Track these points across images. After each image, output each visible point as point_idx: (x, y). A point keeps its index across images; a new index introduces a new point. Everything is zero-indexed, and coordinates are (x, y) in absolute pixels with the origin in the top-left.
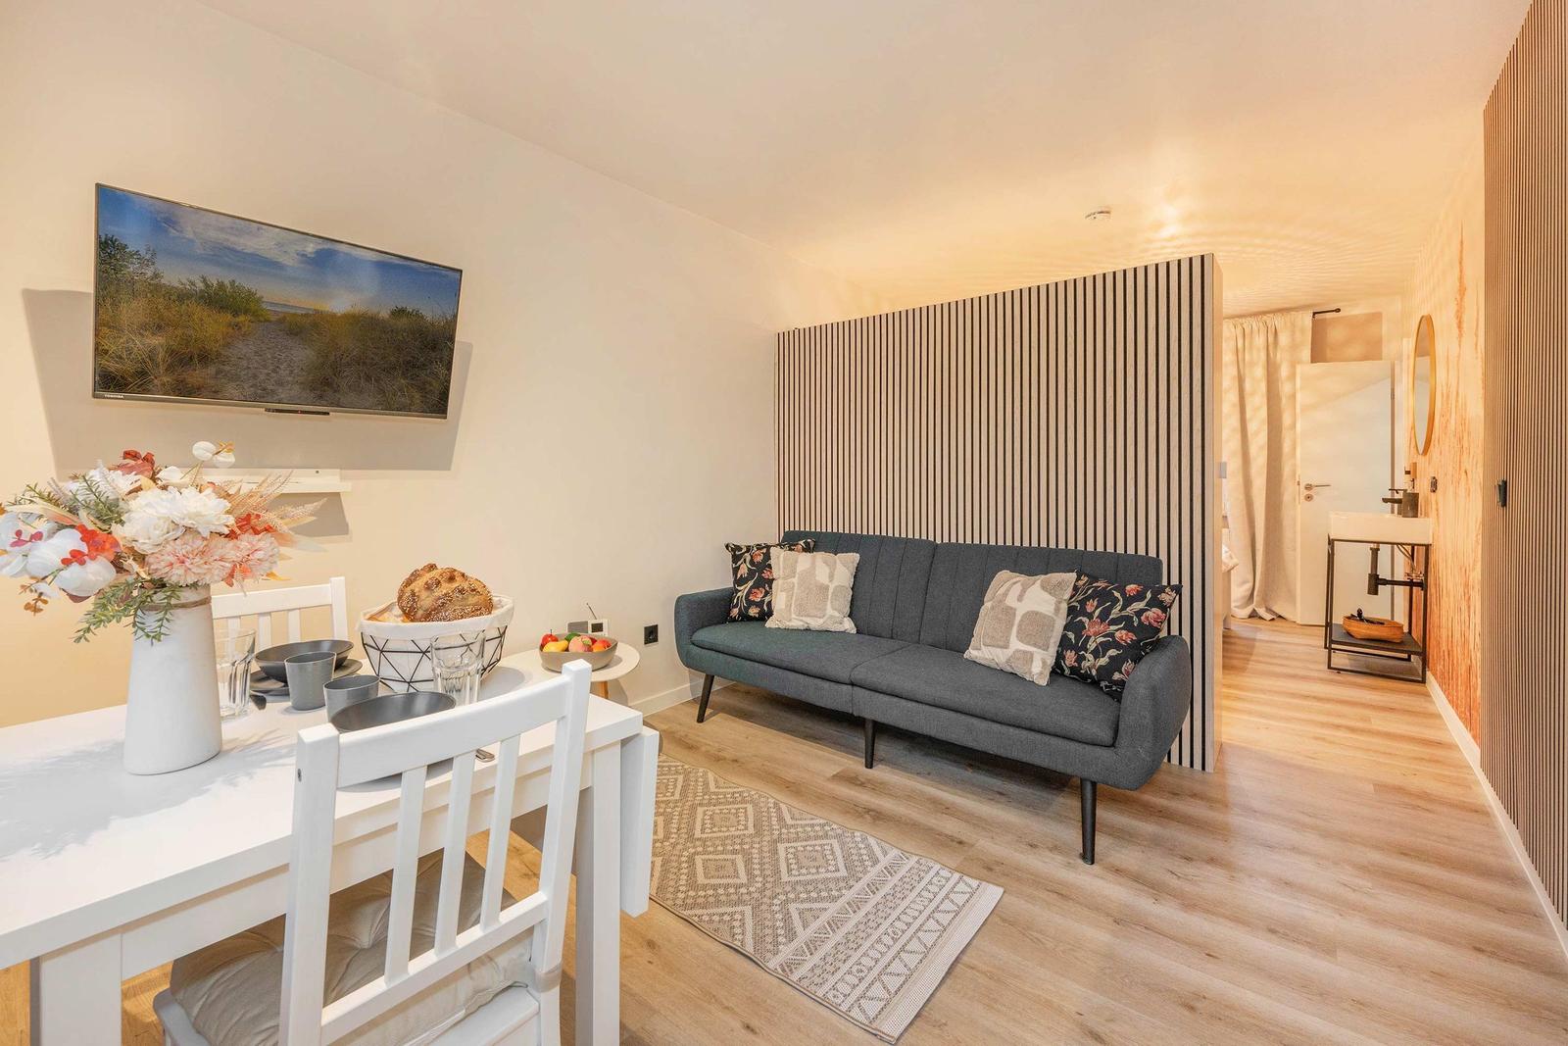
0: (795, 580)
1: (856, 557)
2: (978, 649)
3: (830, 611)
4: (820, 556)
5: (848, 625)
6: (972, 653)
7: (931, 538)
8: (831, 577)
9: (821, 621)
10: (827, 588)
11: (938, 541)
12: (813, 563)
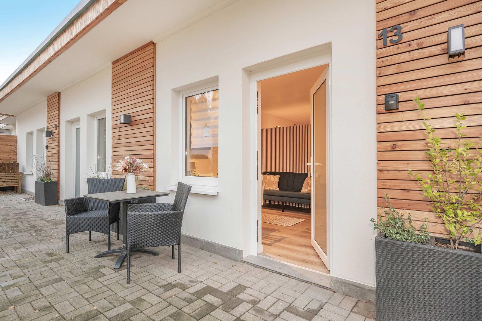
0: (267, 180)
1: (279, 176)
2: (303, 190)
3: (274, 186)
4: (272, 176)
5: (278, 189)
6: (302, 191)
7: (294, 172)
8: (274, 180)
9: (272, 188)
10: (273, 182)
11: (296, 173)
12: (271, 177)
